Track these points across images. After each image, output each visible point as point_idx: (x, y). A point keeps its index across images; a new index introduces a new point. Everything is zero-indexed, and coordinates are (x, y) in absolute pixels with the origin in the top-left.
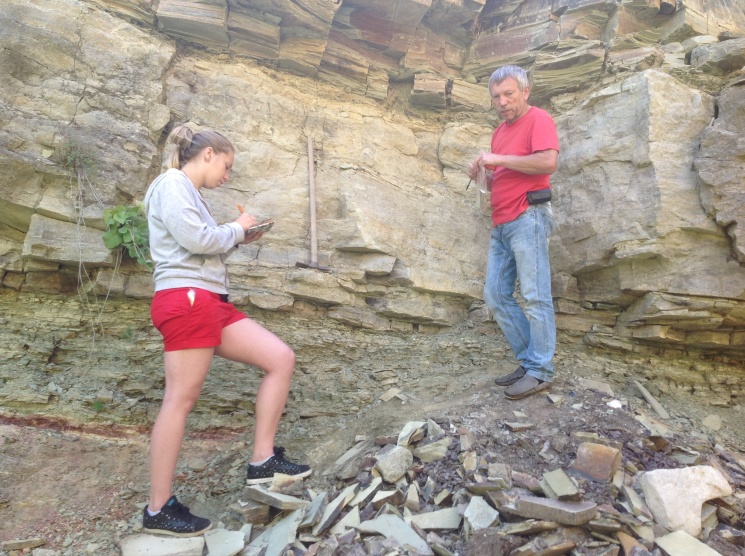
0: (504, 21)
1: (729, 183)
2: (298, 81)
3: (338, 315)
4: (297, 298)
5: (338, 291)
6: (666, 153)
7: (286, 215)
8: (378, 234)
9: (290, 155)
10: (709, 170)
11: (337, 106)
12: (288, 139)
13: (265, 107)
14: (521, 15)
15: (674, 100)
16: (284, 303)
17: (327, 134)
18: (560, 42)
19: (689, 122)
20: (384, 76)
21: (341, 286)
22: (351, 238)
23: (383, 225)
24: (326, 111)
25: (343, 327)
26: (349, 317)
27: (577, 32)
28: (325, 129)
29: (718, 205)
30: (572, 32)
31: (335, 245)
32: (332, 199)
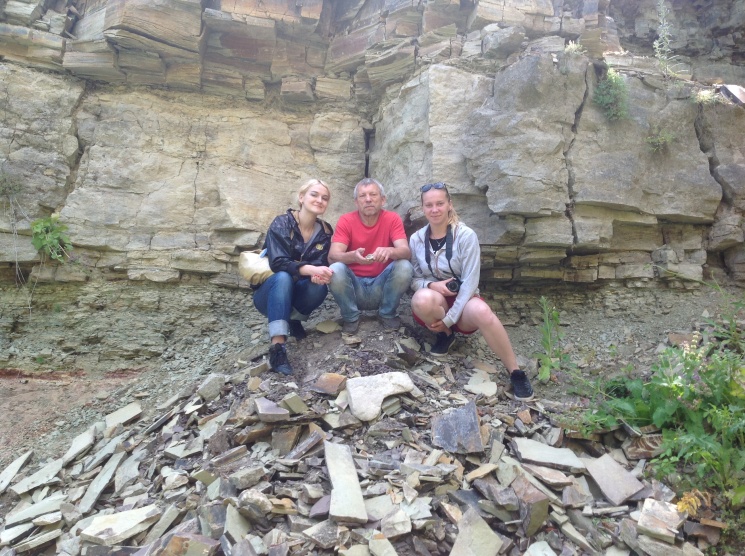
0: (350, 25)
1: (483, 155)
2: (185, 97)
3: (216, 281)
4: (182, 272)
5: (214, 263)
6: (445, 134)
7: (173, 208)
8: (245, 215)
9: (176, 160)
10: (469, 146)
11: (218, 113)
12: (174, 146)
13: (155, 124)
14: (362, 19)
15: (455, 88)
16: (172, 276)
17: (209, 138)
18: (385, 41)
19: (467, 104)
20: (259, 82)
21: (216, 260)
22: (224, 221)
23: (249, 207)
24: (210, 119)
25: (224, 289)
26: (226, 281)
27: (397, 32)
28: (207, 134)
29: (475, 174)
30: (394, 32)
31: (213, 227)
32: (212, 191)
